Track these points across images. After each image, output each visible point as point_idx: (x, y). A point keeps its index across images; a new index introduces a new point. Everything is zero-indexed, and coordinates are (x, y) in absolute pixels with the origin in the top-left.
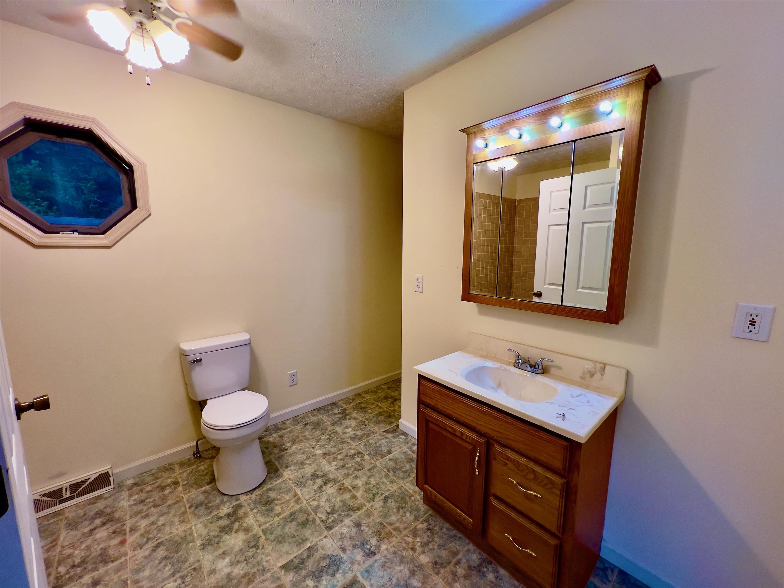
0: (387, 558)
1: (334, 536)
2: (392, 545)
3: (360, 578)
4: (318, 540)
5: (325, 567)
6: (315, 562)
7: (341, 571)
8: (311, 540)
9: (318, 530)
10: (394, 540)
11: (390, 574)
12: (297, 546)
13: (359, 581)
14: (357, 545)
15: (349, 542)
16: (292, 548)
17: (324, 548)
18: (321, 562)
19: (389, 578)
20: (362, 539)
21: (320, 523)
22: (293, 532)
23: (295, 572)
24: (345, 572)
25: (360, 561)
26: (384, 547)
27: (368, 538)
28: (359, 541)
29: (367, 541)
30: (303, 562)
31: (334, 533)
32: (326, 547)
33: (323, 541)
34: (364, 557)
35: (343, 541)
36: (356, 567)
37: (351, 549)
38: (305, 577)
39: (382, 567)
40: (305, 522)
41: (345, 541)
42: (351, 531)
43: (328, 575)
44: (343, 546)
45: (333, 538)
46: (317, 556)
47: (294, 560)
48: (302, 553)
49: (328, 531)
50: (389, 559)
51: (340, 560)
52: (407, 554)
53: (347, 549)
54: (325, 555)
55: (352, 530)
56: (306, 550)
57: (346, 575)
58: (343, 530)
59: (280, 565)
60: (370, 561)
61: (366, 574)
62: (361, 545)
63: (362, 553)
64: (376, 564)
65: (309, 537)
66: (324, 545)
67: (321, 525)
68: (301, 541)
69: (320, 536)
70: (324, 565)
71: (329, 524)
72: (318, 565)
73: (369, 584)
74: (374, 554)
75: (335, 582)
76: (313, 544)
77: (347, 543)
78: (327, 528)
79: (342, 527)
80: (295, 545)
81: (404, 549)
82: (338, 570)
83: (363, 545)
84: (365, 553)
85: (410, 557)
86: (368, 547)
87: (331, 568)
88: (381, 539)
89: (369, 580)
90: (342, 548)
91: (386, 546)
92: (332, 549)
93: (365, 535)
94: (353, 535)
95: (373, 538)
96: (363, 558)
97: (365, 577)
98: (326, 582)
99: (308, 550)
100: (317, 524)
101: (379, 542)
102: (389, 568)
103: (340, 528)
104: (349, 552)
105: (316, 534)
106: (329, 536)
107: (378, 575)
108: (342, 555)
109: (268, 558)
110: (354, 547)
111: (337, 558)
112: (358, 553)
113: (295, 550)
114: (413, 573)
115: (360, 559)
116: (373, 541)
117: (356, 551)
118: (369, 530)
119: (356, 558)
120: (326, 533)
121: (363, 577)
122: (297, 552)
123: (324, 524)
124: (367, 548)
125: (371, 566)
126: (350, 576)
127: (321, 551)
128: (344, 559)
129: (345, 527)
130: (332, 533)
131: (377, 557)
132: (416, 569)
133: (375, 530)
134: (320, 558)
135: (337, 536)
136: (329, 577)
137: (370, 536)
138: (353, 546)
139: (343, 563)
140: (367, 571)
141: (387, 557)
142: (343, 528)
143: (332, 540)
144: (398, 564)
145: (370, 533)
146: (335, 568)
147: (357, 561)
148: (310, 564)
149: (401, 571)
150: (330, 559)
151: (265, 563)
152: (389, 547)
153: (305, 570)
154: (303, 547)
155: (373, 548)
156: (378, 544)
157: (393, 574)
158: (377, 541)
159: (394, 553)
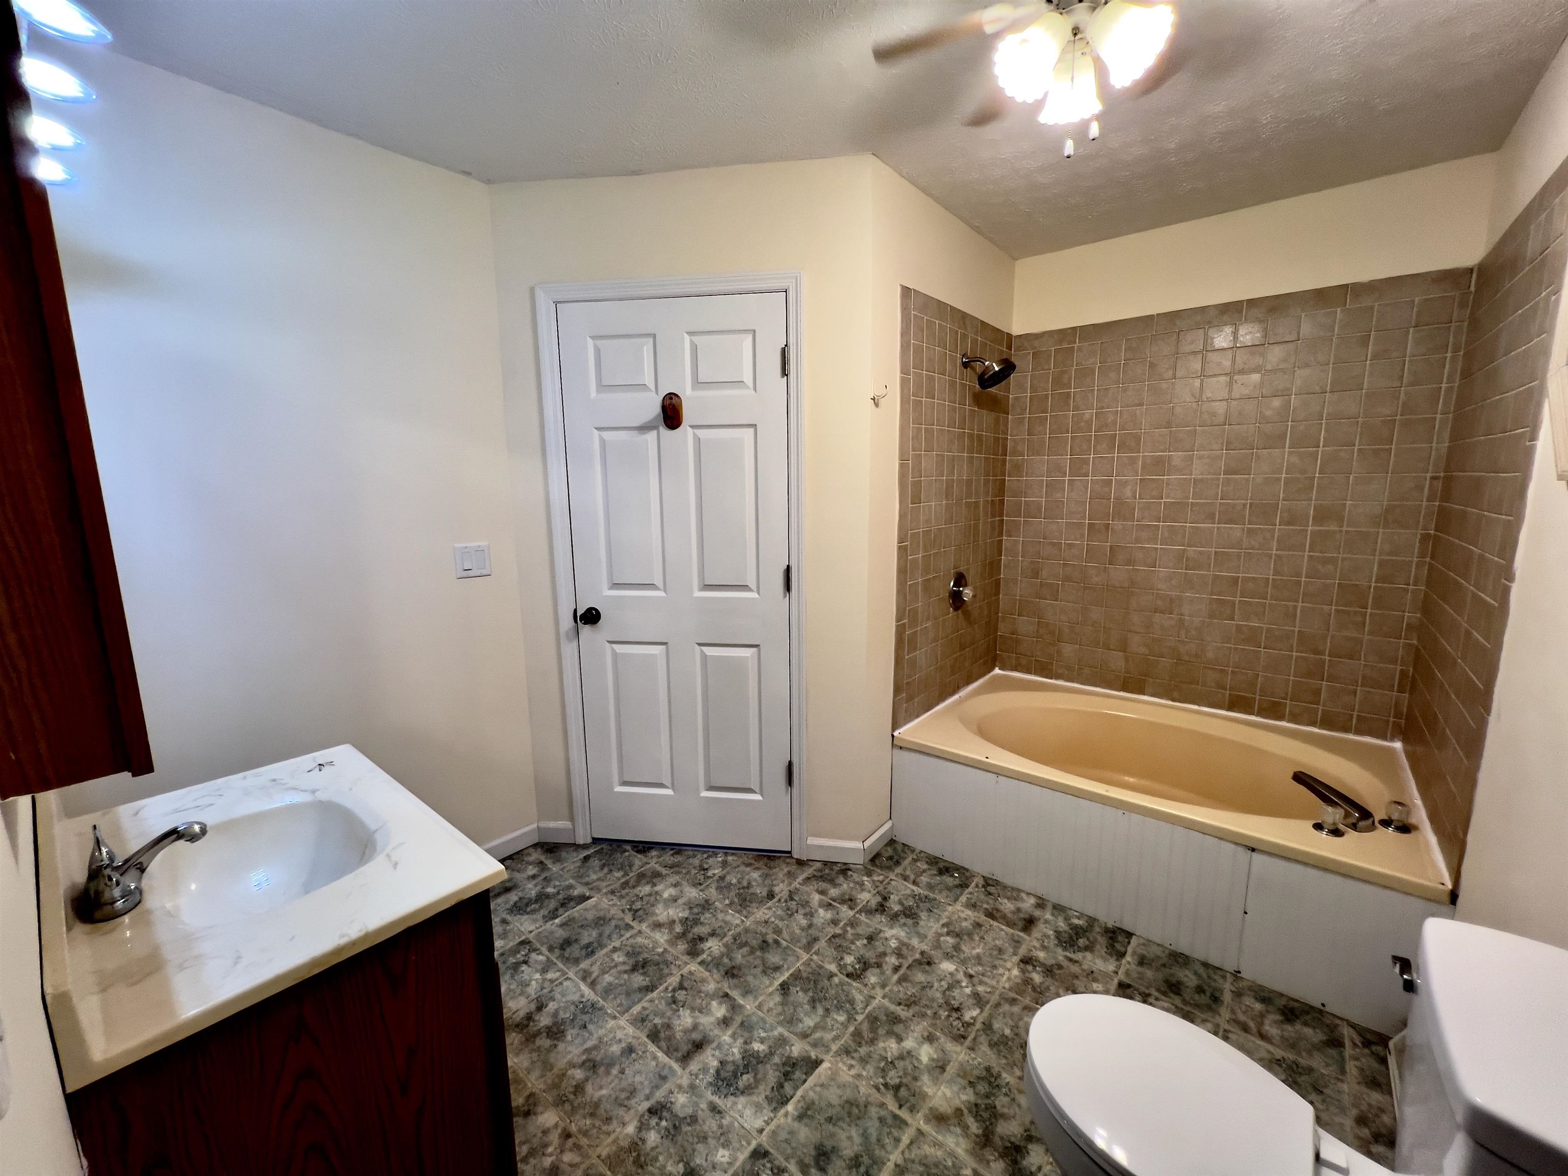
0: (626, 1106)
1: (744, 1137)
2: (613, 1136)
3: (676, 1066)
4: (775, 1121)
5: (742, 1074)
6: (765, 1077)
7: (712, 1071)
8: (789, 1119)
9: (785, 1145)
10: (607, 1149)
11: (621, 1079)
12: (813, 1103)
13: (677, 1060)
14: (689, 1125)
15: (706, 1128)
16: (821, 1097)
17: (756, 1107)
18: (752, 1080)
19: (623, 1073)
20: (680, 1138)
21: (788, 1165)
22: (836, 1130)
23: (792, 1058)
24: (705, 1070)
25: (678, 1093)
26: (631, 1129)
27: (667, 1143)
28: (686, 1133)
29: (667, 1136)
30: (786, 1075)
31: (744, 1143)
32: (753, 1110)
33: (765, 1121)
34: (671, 1103)
35: (720, 1126)
36: (685, 1081)
37: (700, 1112)
38: (771, 1054)
39: (635, 1089)
40: (823, 1161)
41: (715, 1128)
42: (707, 1155)
43: (733, 1062)
44: (718, 1117)
45: (743, 1131)
46: (764, 1090)
47: (804, 1076)
48: (796, 1088)
49: (759, 1145)
50: (621, 1105)
51: (717, 1090)
52: (582, 1123)
53: (708, 1113)
54: (750, 1094)
55: (706, 1160)
56: (792, 1097)
57: (700, 1066)
58: (727, 1153)
59: (825, 1065)
60: (659, 1095)
61: (665, 1073)
62: (680, 1124)
63: (677, 1108)
64: (647, 1091)
65: (796, 1124)
66: (758, 1113)
67: (782, 1160)
68: (809, 1113)
69: (773, 1132)
70: (745, 1077)
71: (764, 1166)
72: (756, 1075)
73: (660, 1059)
74: (651, 1111)
75: (717, 1053)
76: (782, 1111)
77: (710, 1124)
78: (766, 1154)
79: (730, 1164)
80: (817, 1103)
81: (585, 1133)
82: (718, 1072)
83: (674, 1125)
84: (669, 1110)
85: (578, 1117)
86: (664, 1123)
87: (731, 1074)
88: (635, 1146)
89: (660, 1065)
90: (720, 1112)
91: (625, 1131)
92: (740, 1107)
93: (672, 1150)
94: (700, 1147)
95: (654, 1145)
96: (673, 1100)
97: (667, 1068)
98: (733, 1052)
99: (787, 1098)
100: (793, 1161)
101: (640, 1138)
102: (623, 1090)
103: (736, 1159)
104: (704, 1106)
105: (783, 1135)
106: (755, 1134)
107: (643, 1076)
108: (715, 1099)
109: (853, 1072)
110: (693, 1119)
111: (725, 1092)
112: (683, 1106)
113: (811, 1093)
114: (579, 1089)
115: (679, 1096)
116: (653, 1138)
117: (689, 1111)
118: (664, 1167)
119: (687, 1097)
120: (764, 1138)
121: (670, 1068)
122: (807, 1091)
123: (776, 1163)
124: (666, 1120)
125: (657, 1087)
126: (694, 1066)
127: (761, 1099)
128: (710, 1093)
129: (722, 1163)
130: (749, 1144)
131: (646, 1105)
132: (572, 1097)
133: (650, 1168)
134: (756, 1087)
135: (736, 1137)
136: (730, 1058)
137: (659, 1150)
138: (696, 1120)
139: (711, 1084)
140: (664, 1078)
141: (625, 1109)
142: (726, 1160)
143: (745, 1125)
144: (604, 1100)
145: (661, 1158)
146: (723, 1074)
147: (684, 1092)
148: (772, 1076)
149: (601, 1088)
150: (737, 1089)
151: (853, 1062)
152: (618, 1130)
153: (775, 1064)
154: (799, 1101)
155: (654, 1121)
156: (643, 1134)
157: (616, 1081)
158: (643, 1141)
159: (608, 1120)
